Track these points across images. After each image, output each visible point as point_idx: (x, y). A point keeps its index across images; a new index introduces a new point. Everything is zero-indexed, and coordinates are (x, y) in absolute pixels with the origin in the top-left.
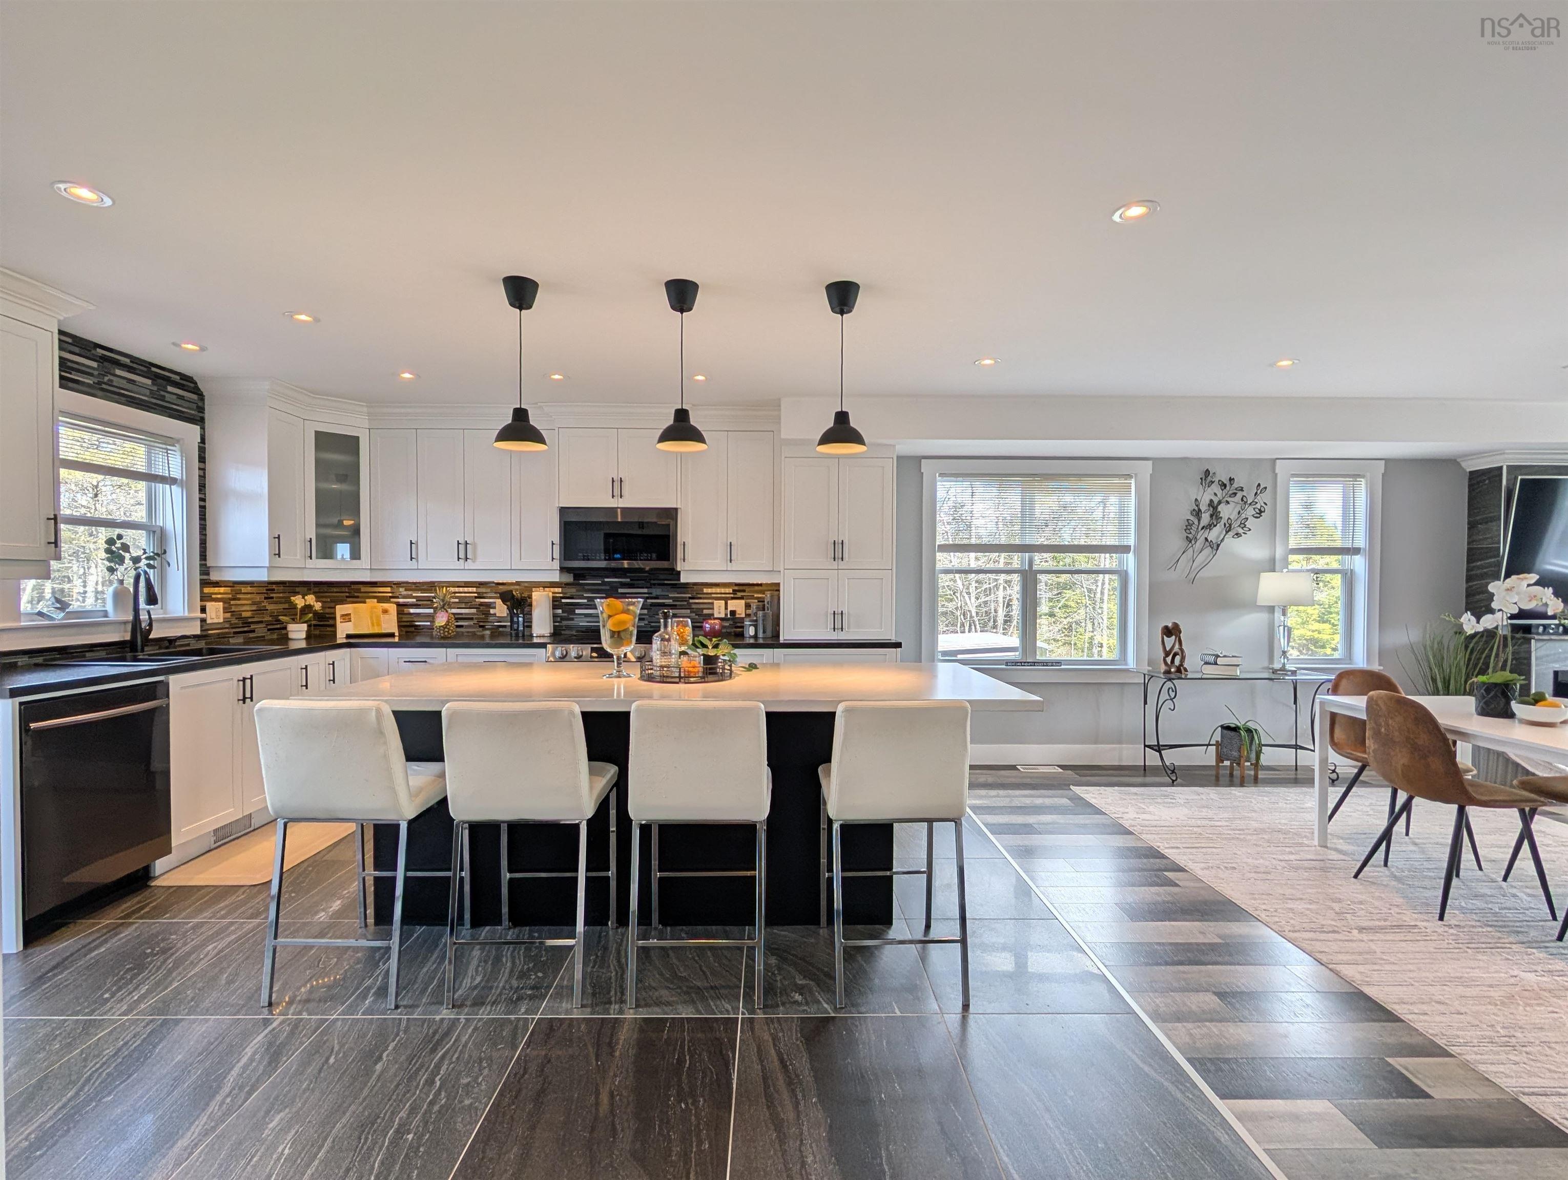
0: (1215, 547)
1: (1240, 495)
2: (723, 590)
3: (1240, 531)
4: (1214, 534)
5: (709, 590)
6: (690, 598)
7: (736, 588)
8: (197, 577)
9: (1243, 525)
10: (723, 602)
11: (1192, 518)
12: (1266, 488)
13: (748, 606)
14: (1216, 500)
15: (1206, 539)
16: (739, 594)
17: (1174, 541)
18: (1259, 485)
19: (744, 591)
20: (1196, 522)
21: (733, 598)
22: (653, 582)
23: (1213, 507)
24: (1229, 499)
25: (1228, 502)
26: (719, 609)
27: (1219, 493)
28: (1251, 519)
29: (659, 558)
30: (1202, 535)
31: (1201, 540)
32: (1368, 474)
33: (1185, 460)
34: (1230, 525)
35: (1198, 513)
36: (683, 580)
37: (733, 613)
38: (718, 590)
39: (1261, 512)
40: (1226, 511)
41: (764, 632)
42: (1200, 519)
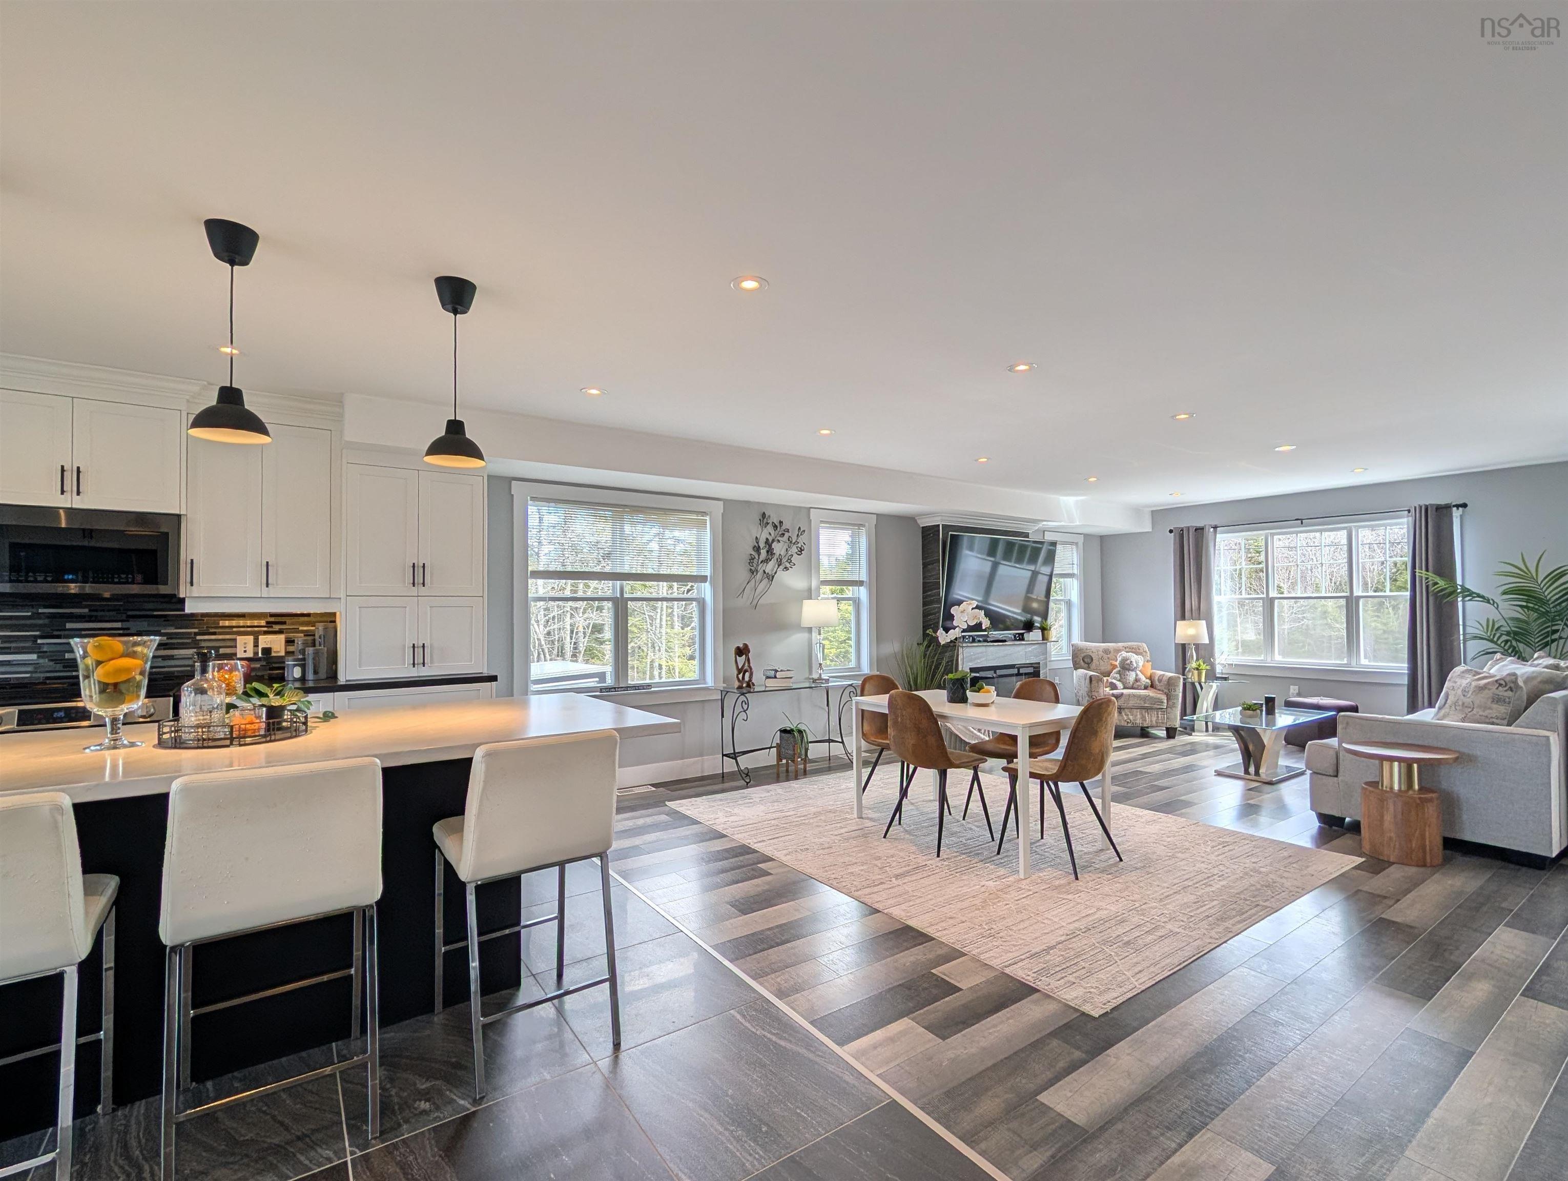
0: (771, 579)
1: (787, 535)
2: (249, 623)
3: (788, 565)
4: (770, 567)
5: (227, 623)
6: (196, 634)
7: (272, 619)
9: (789, 561)
10: (252, 638)
11: (753, 553)
12: (804, 531)
13: (289, 642)
14: (770, 539)
15: (764, 572)
16: (277, 628)
17: (742, 573)
18: (800, 528)
19: (284, 623)
20: (757, 557)
21: (266, 633)
22: (130, 613)
23: (769, 544)
24: (780, 539)
25: (779, 541)
26: (245, 646)
27: (773, 532)
28: (795, 555)
29: (146, 582)
30: (761, 568)
31: (761, 572)
32: (867, 524)
33: (748, 503)
34: (781, 560)
35: (757, 549)
36: (189, 608)
37: (267, 651)
38: (241, 623)
39: (801, 550)
40: (778, 548)
41: (316, 672)
42: (759, 554)
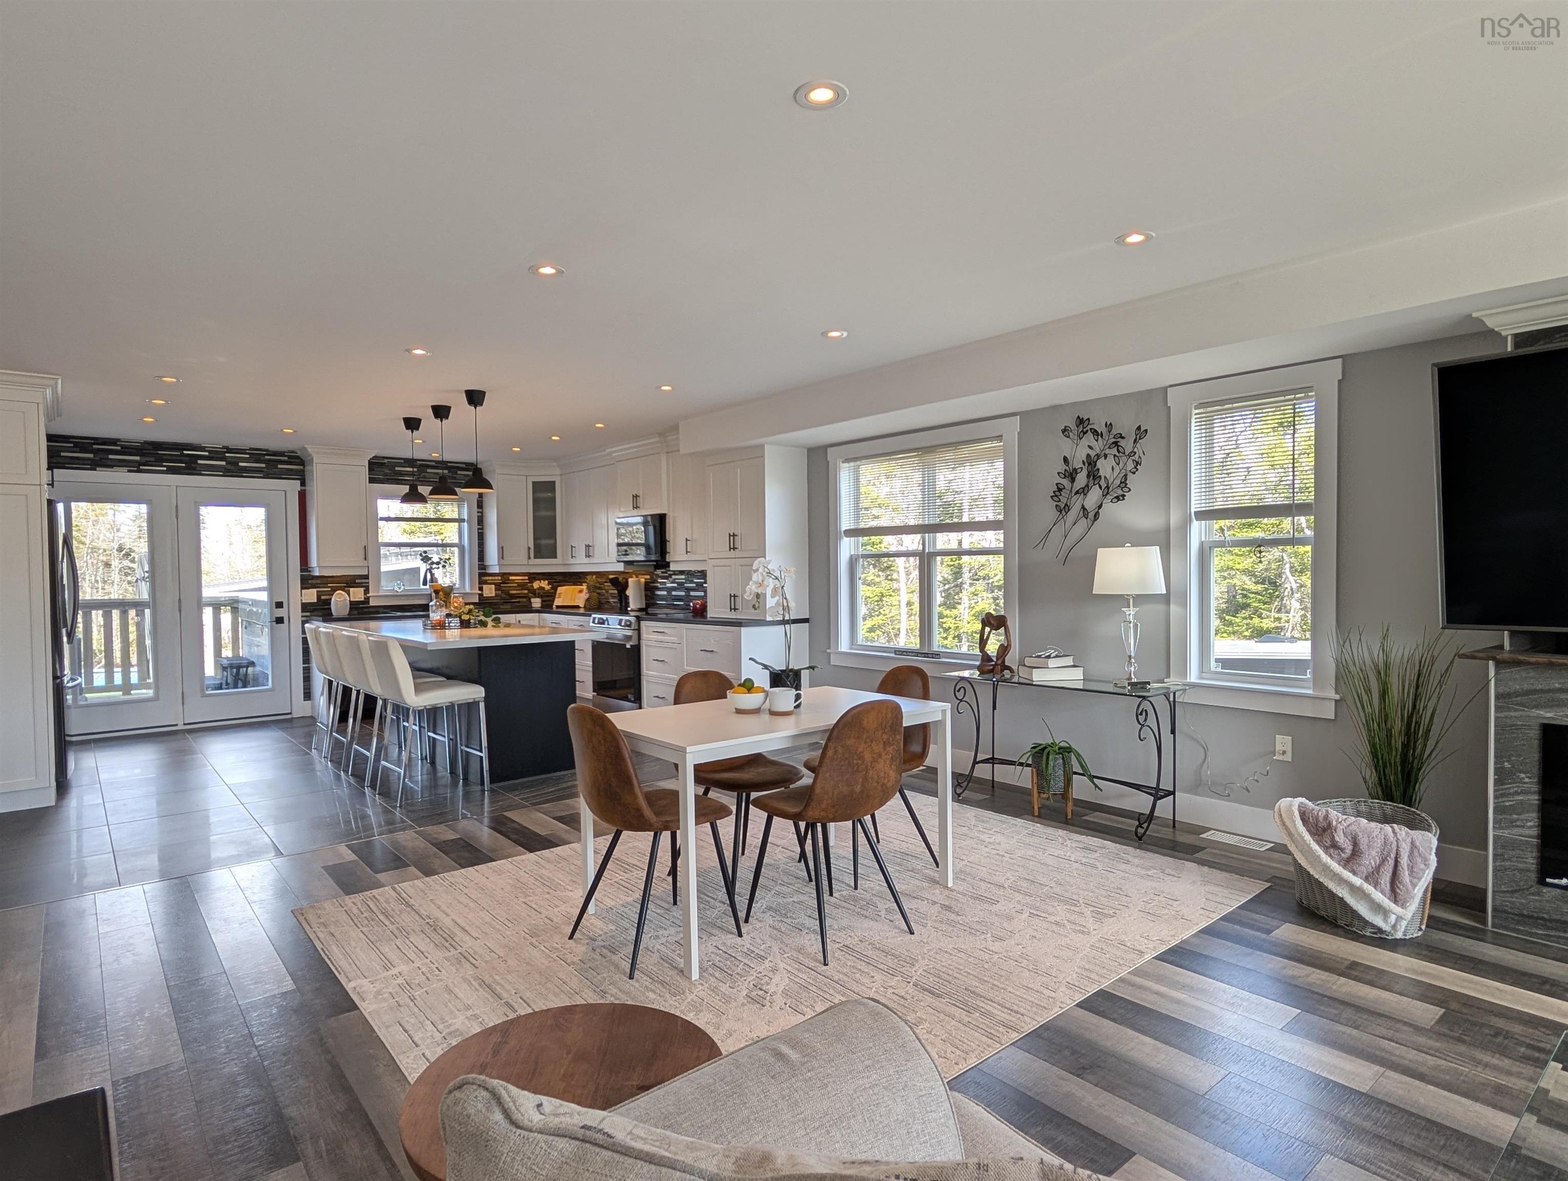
0: (1091, 515)
3: (1123, 492)
4: (1092, 499)
8: (477, 571)
9: (1124, 483)
11: (1062, 481)
12: (1146, 431)
14: (1092, 454)
15: (1083, 507)
18: (1139, 428)
20: (1068, 486)
23: (1091, 463)
24: (1107, 451)
25: (1108, 456)
27: (1093, 443)
28: (1130, 475)
30: (1076, 501)
31: (1076, 508)
32: (1318, 385)
33: (1054, 409)
34: (1111, 486)
35: (1068, 474)
39: (1138, 464)
40: (1105, 467)
42: (1073, 480)
